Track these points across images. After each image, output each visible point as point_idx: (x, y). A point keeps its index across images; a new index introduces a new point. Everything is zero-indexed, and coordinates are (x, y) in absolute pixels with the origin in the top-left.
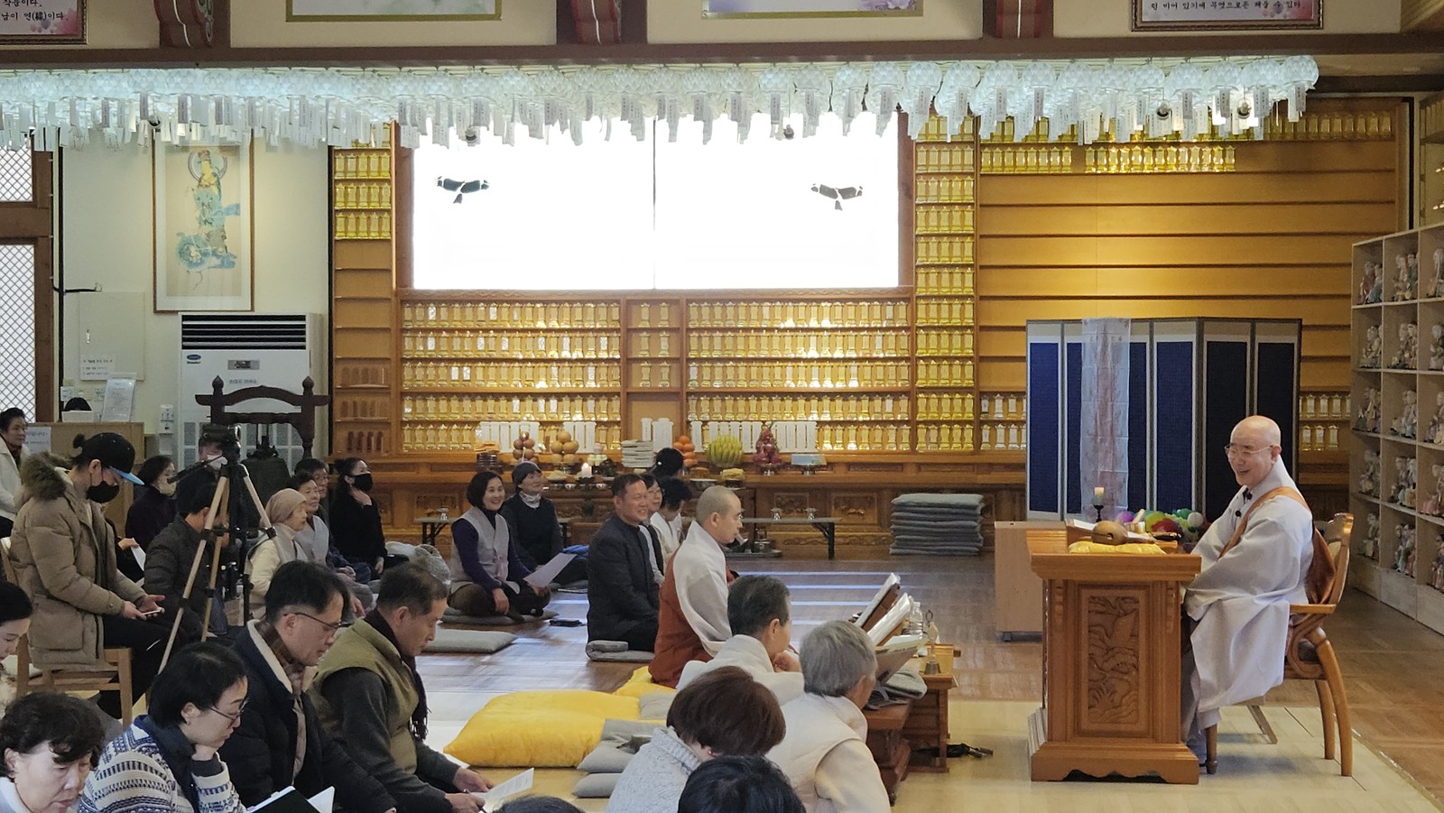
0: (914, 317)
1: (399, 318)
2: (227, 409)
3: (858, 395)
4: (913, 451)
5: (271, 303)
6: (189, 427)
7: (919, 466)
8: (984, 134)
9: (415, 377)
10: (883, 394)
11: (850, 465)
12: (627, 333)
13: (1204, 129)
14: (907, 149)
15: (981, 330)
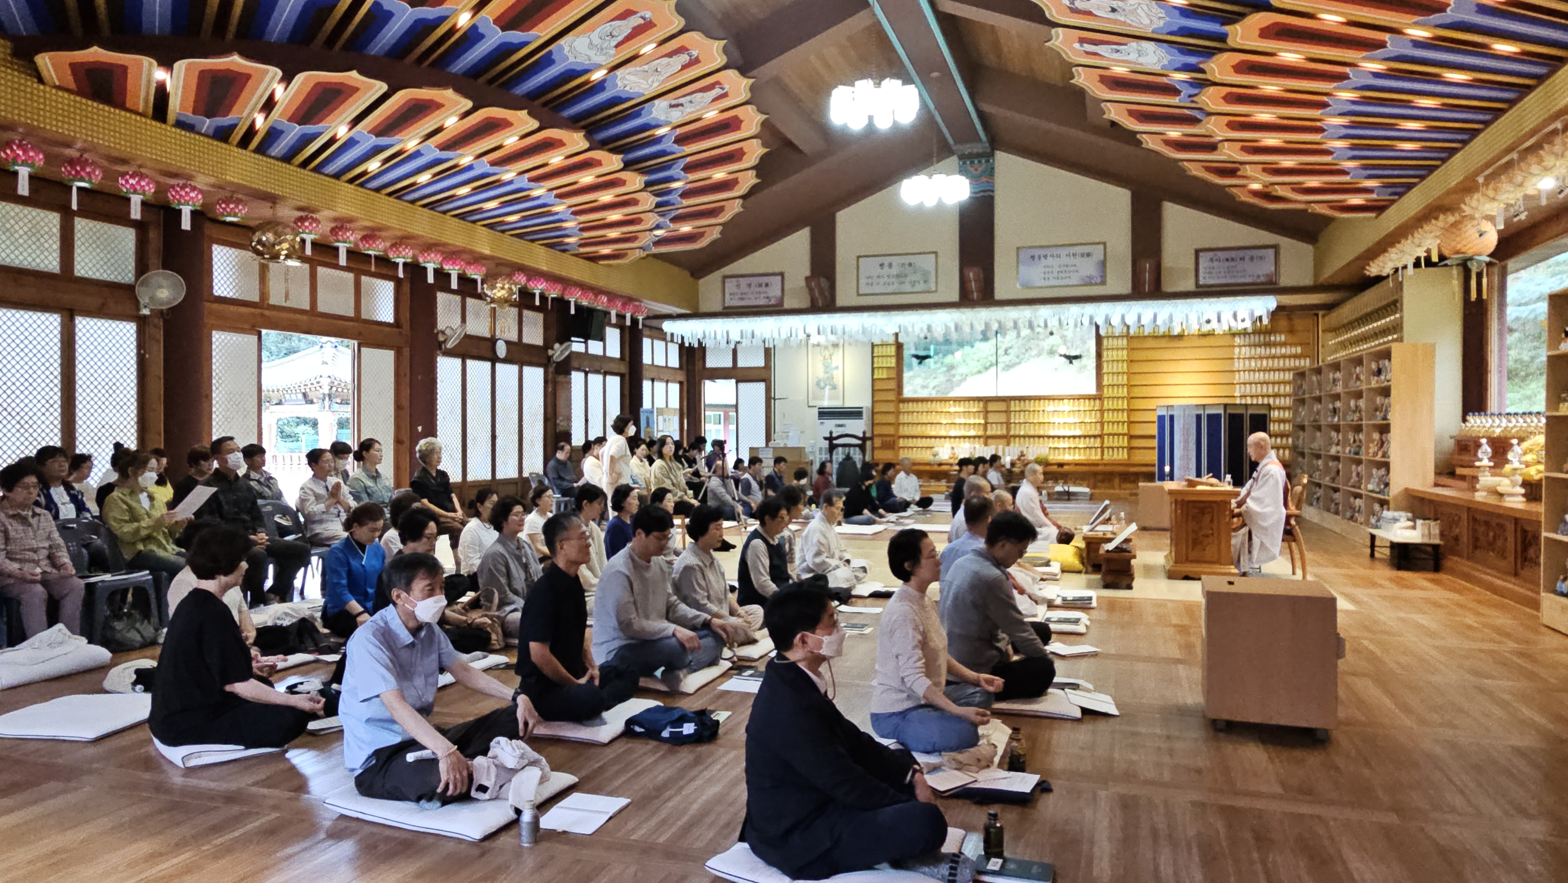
0: (1102, 405)
1: (898, 407)
2: (835, 442)
3: (1080, 437)
4: (1102, 459)
5: (851, 403)
6: (821, 449)
7: (1105, 465)
8: (1132, 332)
9: (904, 431)
10: (1090, 437)
11: (1076, 464)
12: (986, 412)
13: (1226, 328)
14: (1099, 339)
15: (1130, 411)
